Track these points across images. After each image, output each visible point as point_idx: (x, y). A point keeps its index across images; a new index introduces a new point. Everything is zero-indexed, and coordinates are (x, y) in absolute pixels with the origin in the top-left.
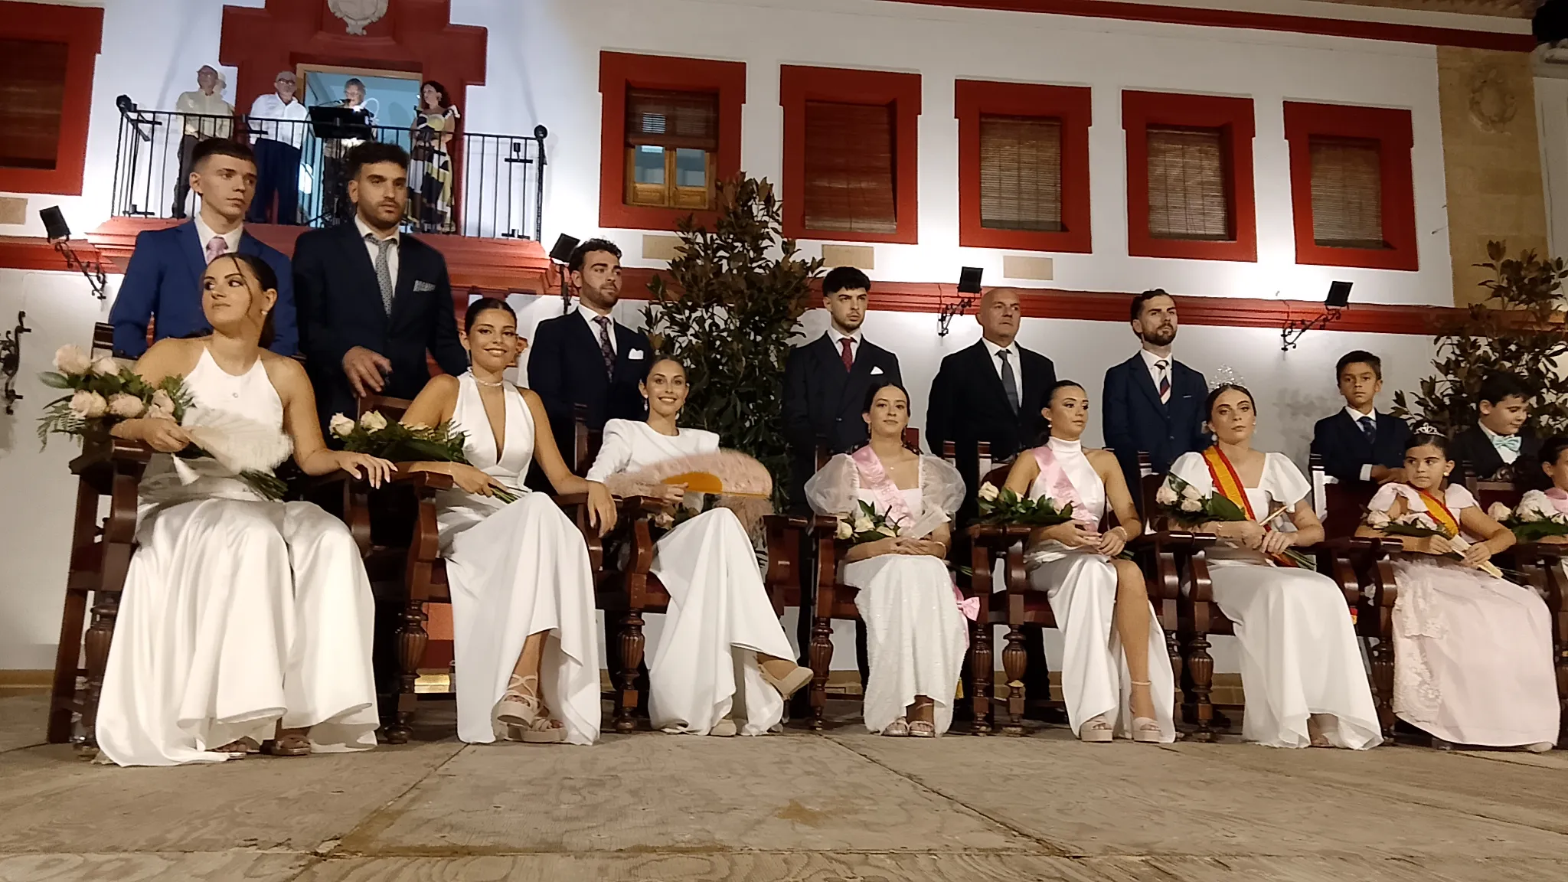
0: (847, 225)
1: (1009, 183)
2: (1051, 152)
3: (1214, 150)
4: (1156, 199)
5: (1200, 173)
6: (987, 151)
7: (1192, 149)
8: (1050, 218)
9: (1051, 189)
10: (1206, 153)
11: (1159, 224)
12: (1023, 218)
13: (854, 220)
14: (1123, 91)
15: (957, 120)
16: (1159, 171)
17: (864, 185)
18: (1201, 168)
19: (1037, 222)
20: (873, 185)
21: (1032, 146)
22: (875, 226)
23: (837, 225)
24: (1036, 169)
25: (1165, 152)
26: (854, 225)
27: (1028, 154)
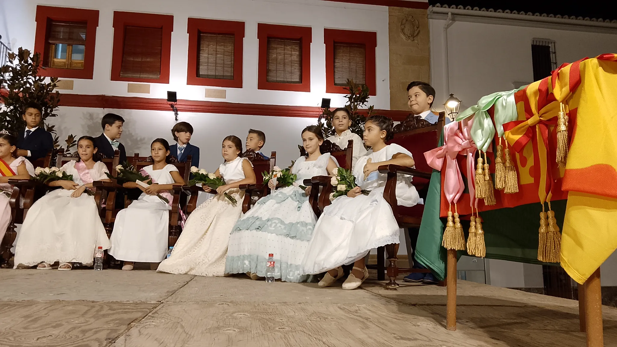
0: (139, 76)
1: (212, 60)
2: (230, 48)
3: (297, 48)
4: (272, 67)
5: (291, 57)
6: (203, 47)
7: (288, 47)
8: (229, 74)
9: (229, 63)
10: (294, 49)
11: (273, 77)
12: (217, 74)
13: (141, 73)
14: (258, 23)
15: (188, 34)
16: (274, 56)
17: (148, 60)
18: (291, 55)
19: (223, 76)
20: (152, 60)
21: (222, 45)
22: (151, 76)
23: (134, 75)
24: (224, 55)
25: (276, 48)
26: (141, 76)
27: (220, 49)
